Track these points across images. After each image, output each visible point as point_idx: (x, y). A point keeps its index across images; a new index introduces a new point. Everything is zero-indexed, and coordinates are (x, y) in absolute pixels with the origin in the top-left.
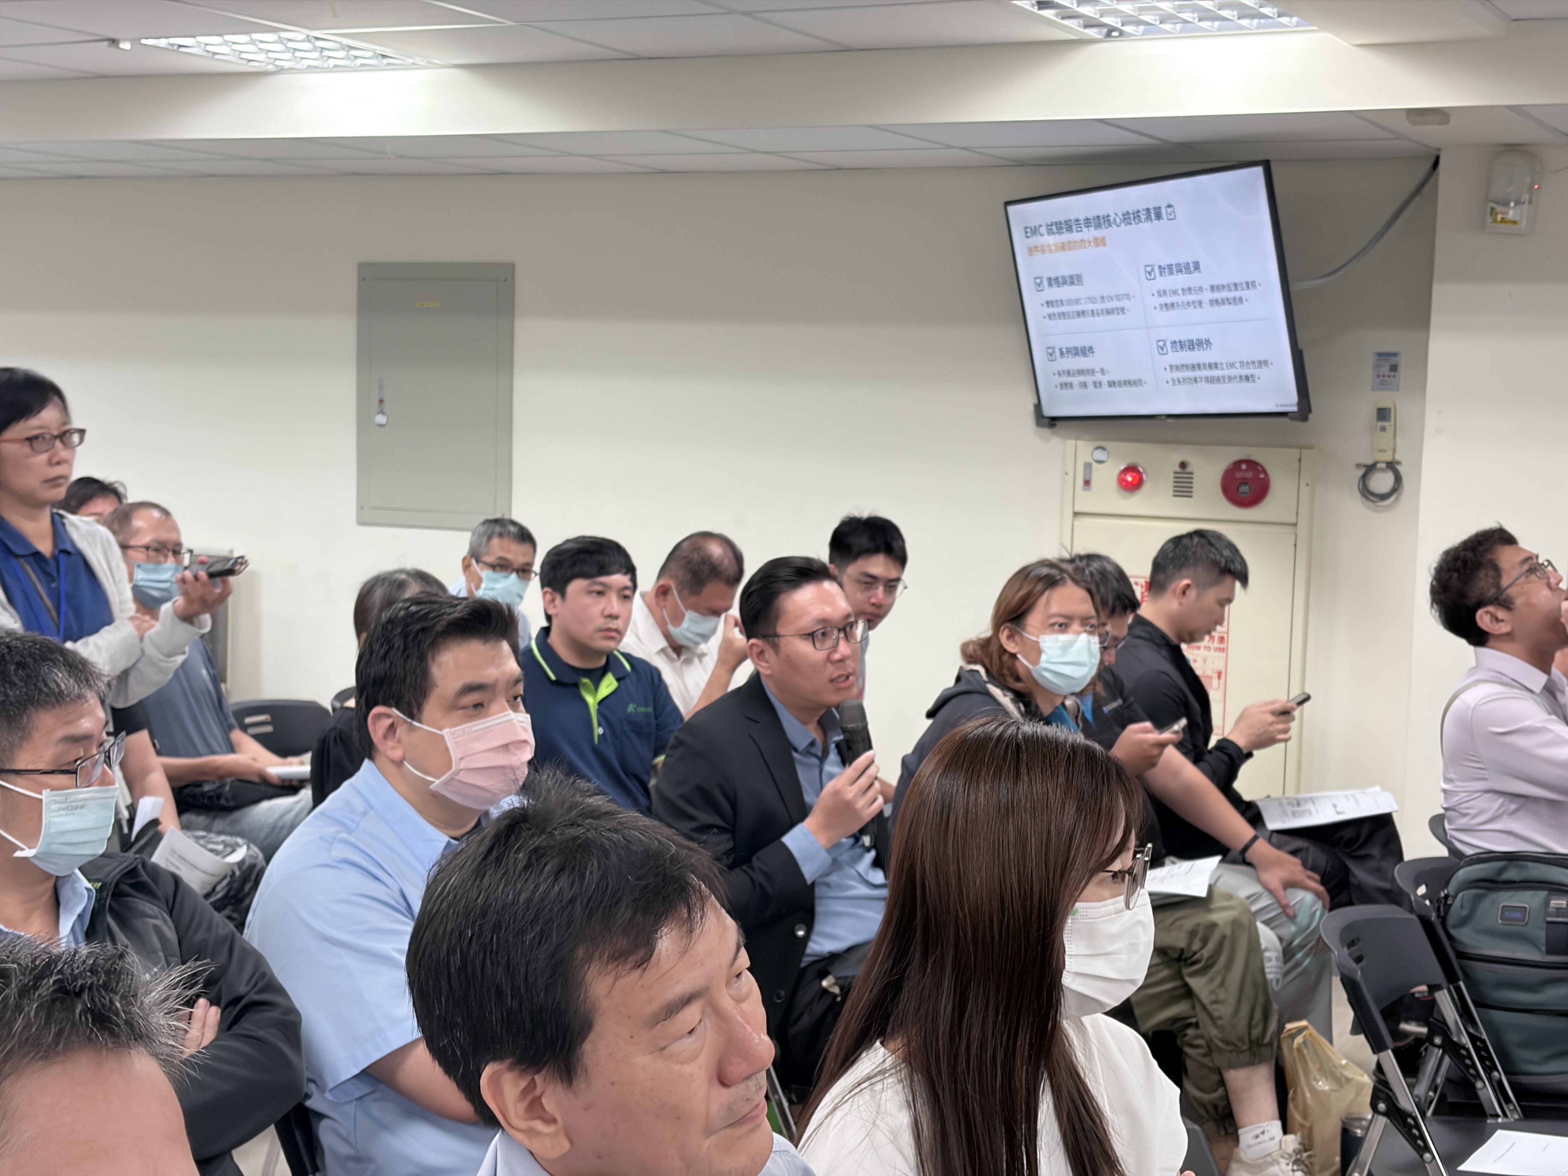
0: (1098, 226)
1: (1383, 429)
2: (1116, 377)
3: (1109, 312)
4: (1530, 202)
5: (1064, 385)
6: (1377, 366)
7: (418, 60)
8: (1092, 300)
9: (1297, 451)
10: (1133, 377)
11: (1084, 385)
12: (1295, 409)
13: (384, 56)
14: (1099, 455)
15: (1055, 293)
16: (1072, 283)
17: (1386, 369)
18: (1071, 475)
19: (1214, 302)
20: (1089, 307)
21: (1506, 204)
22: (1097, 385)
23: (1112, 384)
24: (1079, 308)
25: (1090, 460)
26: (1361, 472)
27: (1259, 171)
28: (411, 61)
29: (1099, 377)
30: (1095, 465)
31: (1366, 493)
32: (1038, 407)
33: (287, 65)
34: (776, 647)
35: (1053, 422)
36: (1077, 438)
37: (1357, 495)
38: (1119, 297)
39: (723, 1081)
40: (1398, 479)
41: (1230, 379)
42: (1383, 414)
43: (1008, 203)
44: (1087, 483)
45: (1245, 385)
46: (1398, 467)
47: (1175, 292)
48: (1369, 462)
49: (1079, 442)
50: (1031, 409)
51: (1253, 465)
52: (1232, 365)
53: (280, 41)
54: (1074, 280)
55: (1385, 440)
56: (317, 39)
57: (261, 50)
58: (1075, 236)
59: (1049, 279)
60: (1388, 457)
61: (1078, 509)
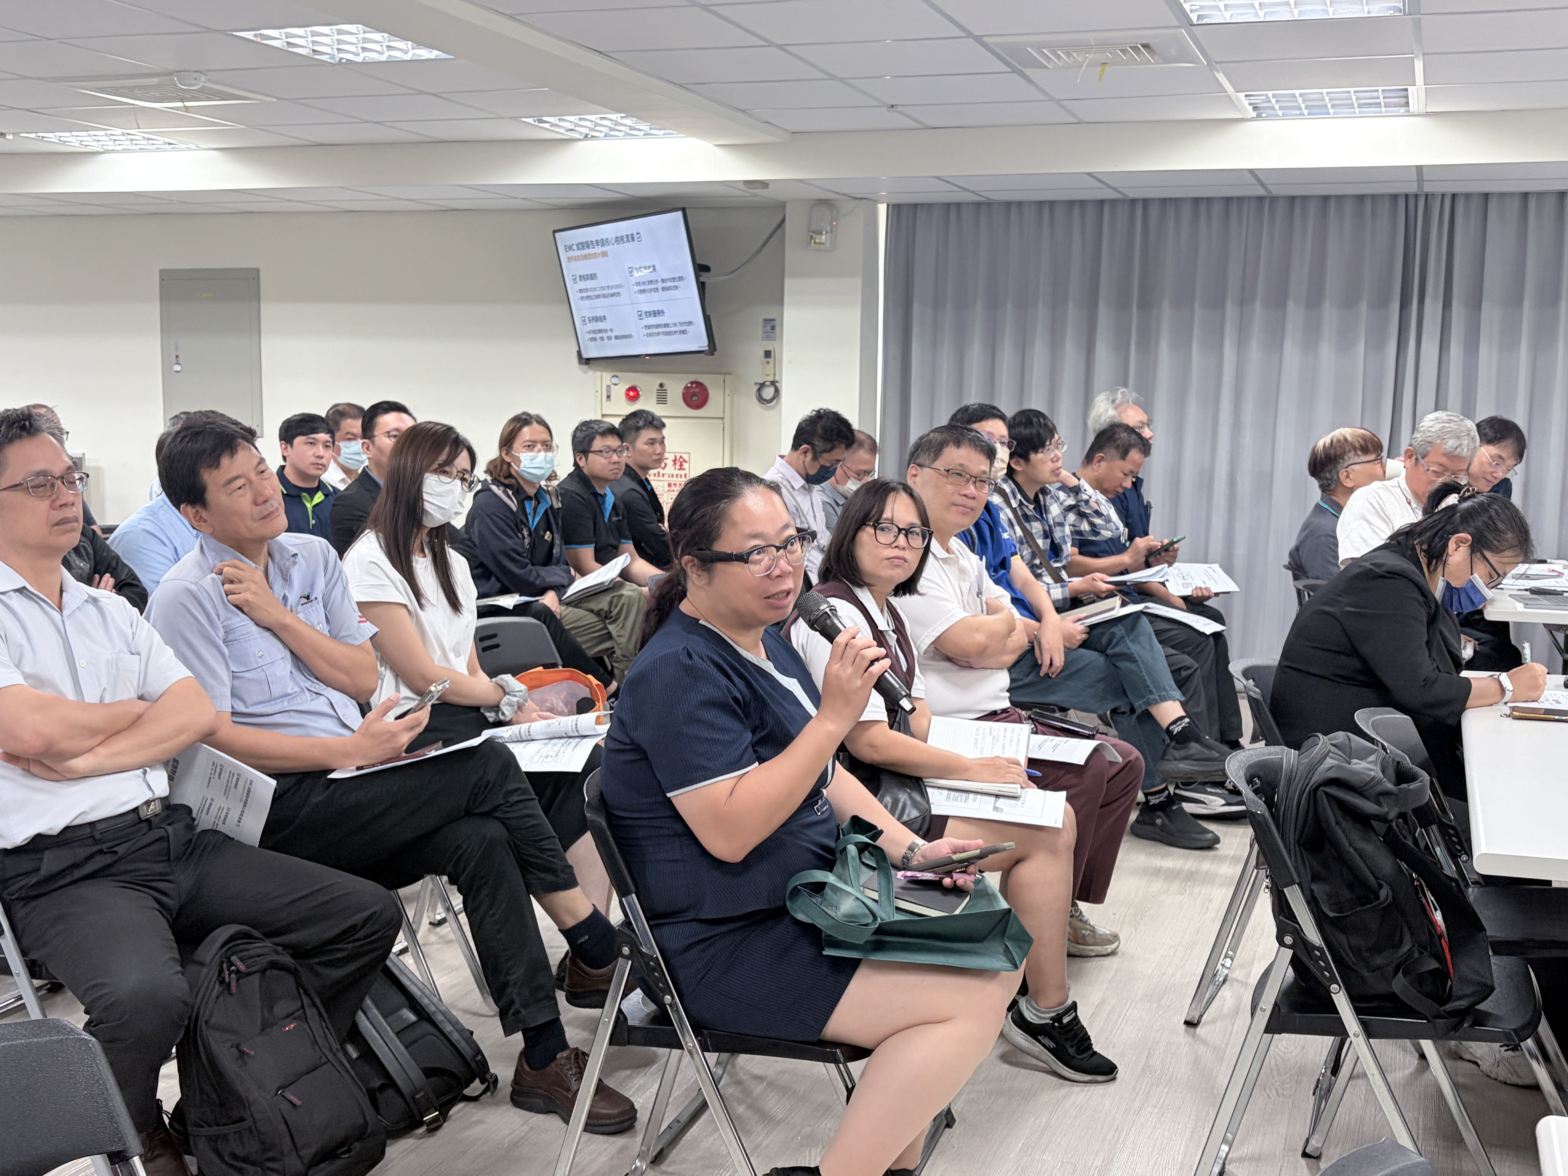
0: (603, 245)
1: (768, 363)
2: (618, 334)
3: (612, 295)
4: (831, 232)
5: (594, 339)
6: (764, 327)
7: (191, 146)
8: (603, 288)
9: (722, 376)
10: (627, 333)
11: (602, 339)
12: (707, 348)
13: (170, 144)
14: (615, 380)
15: (583, 285)
16: (592, 279)
17: (769, 328)
18: (599, 392)
19: (664, 289)
20: (602, 292)
21: (821, 233)
22: (609, 338)
23: (617, 337)
24: (597, 293)
25: (609, 383)
26: (757, 387)
27: (679, 214)
28: (186, 146)
29: (609, 334)
30: (612, 386)
31: (761, 399)
32: (579, 353)
33: (110, 148)
34: (373, 442)
35: (588, 361)
36: (602, 371)
37: (757, 402)
38: (617, 287)
39: (256, 504)
40: (777, 391)
41: (675, 332)
42: (768, 354)
43: (555, 232)
44: (608, 397)
45: (682, 336)
46: (777, 384)
47: (644, 283)
48: (761, 381)
49: (604, 374)
50: (576, 354)
51: (699, 384)
52: (675, 325)
53: (107, 135)
54: (593, 277)
55: (769, 368)
56: (128, 134)
57: (111, 140)
58: (591, 251)
59: (580, 276)
60: (771, 378)
61: (604, 413)
